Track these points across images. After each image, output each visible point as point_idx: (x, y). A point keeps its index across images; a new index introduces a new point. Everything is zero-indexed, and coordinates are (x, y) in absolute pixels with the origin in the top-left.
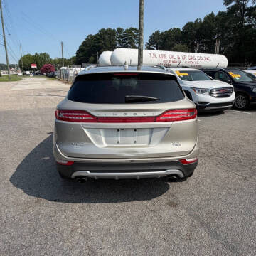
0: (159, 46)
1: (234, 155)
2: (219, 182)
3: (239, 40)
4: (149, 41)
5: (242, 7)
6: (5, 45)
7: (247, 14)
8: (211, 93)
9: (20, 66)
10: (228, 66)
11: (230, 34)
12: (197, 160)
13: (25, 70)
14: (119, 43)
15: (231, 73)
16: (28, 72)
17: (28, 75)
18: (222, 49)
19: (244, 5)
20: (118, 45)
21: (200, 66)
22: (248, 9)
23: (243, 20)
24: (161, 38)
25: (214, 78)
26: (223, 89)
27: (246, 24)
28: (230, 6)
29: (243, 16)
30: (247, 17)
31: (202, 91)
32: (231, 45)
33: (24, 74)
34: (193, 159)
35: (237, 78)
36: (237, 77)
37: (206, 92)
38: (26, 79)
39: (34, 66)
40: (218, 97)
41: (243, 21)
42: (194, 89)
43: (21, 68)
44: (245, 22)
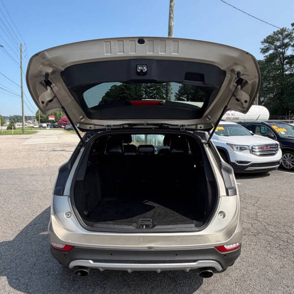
0: (190, 97)
1: (288, 233)
2: (271, 274)
3: (280, 90)
4: (179, 92)
5: (281, 56)
6: (22, 96)
7: (287, 63)
8: (252, 151)
9: (37, 118)
10: (270, 118)
11: (270, 84)
12: (240, 246)
13: (42, 122)
14: (146, 94)
15: (274, 127)
16: (45, 125)
17: (45, 127)
18: (262, 99)
19: (283, 53)
20: (144, 96)
21: (237, 119)
22: (288, 58)
23: (283, 68)
24: (192, 88)
25: (254, 132)
26: (267, 146)
27: (287, 73)
28: (267, 54)
29: (283, 64)
30: (288, 66)
31: (242, 148)
32: (271, 95)
33: (41, 126)
34: (234, 245)
35: (283, 133)
36: (282, 131)
37: (246, 149)
38: (42, 132)
39: (52, 118)
40: (261, 155)
41: (283, 70)
42: (231, 145)
43: (38, 120)
44: (286, 71)
